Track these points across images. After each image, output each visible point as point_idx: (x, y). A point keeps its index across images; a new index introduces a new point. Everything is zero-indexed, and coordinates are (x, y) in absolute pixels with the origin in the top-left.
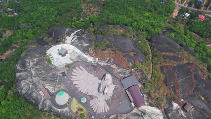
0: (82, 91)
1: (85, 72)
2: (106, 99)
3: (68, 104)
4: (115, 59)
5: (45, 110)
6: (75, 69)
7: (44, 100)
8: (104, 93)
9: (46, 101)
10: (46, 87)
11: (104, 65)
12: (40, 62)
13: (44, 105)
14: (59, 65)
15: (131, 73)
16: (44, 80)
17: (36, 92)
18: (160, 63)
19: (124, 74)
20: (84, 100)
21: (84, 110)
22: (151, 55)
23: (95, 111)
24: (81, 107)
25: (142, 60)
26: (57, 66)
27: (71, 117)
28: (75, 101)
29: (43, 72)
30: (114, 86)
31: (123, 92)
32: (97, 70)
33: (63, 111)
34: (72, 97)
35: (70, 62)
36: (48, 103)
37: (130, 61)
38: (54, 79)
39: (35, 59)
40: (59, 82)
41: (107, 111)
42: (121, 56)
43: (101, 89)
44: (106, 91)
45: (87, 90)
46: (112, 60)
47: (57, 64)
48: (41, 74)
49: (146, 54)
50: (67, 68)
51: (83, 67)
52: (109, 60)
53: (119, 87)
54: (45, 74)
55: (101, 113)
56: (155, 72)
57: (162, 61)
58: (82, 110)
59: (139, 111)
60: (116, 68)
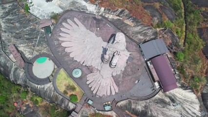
0: (75, 59)
1: (82, 28)
2: (114, 74)
3: (51, 78)
4: (130, 11)
5: (18, 83)
6: (67, 23)
7: (16, 69)
8: (110, 64)
9: (18, 70)
10: (19, 49)
11: (113, 19)
12: (14, 9)
13: (16, 77)
14: (41, 16)
15: (156, 34)
16: (18, 37)
17: (4, 55)
18: (198, 24)
19: (145, 35)
20: (77, 74)
21: (78, 89)
22: (183, 11)
23: (94, 92)
24: (72, 83)
25: (171, 16)
26: (38, 16)
27: (57, 98)
28: (62, 73)
29: (17, 24)
30: (128, 54)
31: (142, 64)
32: (101, 25)
33: (44, 88)
34: (58, 67)
35: (59, 11)
36: (22, 73)
37: (155, 16)
38: (32, 37)
39: (7, 6)
40: (39, 42)
41: (113, 93)
42: (141, 7)
43: (107, 57)
44: (114, 62)
45: (83, 58)
46: (127, 12)
47: (39, 13)
48: (15, 28)
49: (176, 8)
50: (53, 21)
51: (79, 19)
52: (122, 12)
53: (136, 55)
54: (20, 27)
55: (104, 95)
56: (191, 36)
57: (201, 20)
58: (73, 89)
59: (166, 96)
60: (132, 24)
